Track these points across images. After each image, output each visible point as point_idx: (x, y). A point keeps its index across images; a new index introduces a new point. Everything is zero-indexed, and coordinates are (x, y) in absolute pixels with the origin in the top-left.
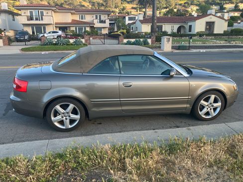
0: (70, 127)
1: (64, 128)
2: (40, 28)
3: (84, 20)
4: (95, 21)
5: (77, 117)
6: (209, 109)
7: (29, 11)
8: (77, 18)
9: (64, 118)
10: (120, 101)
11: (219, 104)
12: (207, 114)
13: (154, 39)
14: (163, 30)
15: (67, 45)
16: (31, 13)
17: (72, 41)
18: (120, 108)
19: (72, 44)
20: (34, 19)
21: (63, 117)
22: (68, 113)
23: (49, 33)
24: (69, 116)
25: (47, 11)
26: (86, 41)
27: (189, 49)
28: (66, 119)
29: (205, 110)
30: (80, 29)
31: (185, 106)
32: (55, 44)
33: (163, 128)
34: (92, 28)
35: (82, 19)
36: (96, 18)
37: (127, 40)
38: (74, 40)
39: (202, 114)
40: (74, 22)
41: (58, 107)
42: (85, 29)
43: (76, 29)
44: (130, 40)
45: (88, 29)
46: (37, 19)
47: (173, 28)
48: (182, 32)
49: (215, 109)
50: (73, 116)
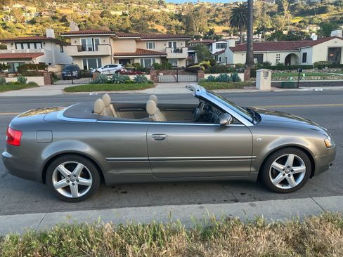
0: (79, 195)
1: (71, 196)
2: (94, 61)
3: (152, 50)
4: (168, 51)
5: (89, 182)
6: (286, 175)
7: (81, 39)
8: (144, 46)
9: (71, 182)
10: (149, 160)
11: (302, 168)
12: (284, 182)
13: (249, 73)
14: (264, 60)
15: (126, 83)
16: (84, 42)
17: (132, 77)
18: (149, 171)
19: (132, 82)
20: (87, 49)
21: (68, 181)
22: (75, 176)
23: (106, 67)
24: (78, 181)
25: (103, 39)
26: (152, 77)
27: (298, 88)
28: (73, 184)
29: (280, 177)
30: (148, 62)
31: (248, 169)
32: (110, 82)
33: (214, 202)
34: (164, 59)
35: (151, 47)
36: (170, 46)
37: (209, 75)
38: (135, 76)
39: (276, 183)
40: (140, 52)
41: (62, 168)
42: (154, 61)
43: (142, 61)
44: (213, 75)
45: (158, 61)
46: (90, 49)
47: (278, 57)
48: (293, 63)
49: (296, 176)
50: (83, 181)
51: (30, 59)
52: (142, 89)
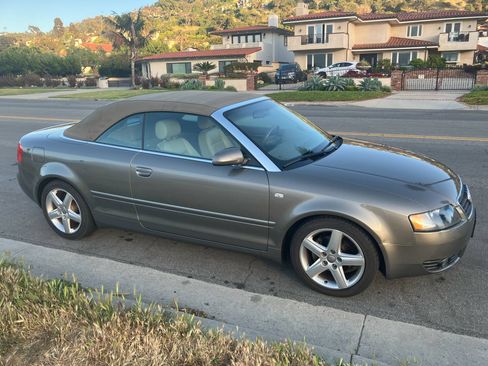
0: (71, 231)
2: (320, 57)
3: (417, 38)
4: (443, 38)
5: (77, 217)
6: (330, 264)
7: (307, 26)
8: (402, 33)
9: (63, 214)
10: (134, 201)
11: (358, 258)
12: (328, 276)
15: (347, 89)
16: (311, 30)
17: (357, 82)
19: (356, 89)
20: (315, 40)
25: (338, 24)
26: (394, 83)
28: (65, 217)
30: (405, 57)
31: (264, 241)
32: (324, 89)
34: (434, 52)
35: (414, 34)
36: (448, 31)
40: (395, 43)
42: (415, 55)
43: (394, 56)
45: (422, 56)
46: (318, 41)
50: (72, 215)
51: (243, 56)
52: (359, 100)
